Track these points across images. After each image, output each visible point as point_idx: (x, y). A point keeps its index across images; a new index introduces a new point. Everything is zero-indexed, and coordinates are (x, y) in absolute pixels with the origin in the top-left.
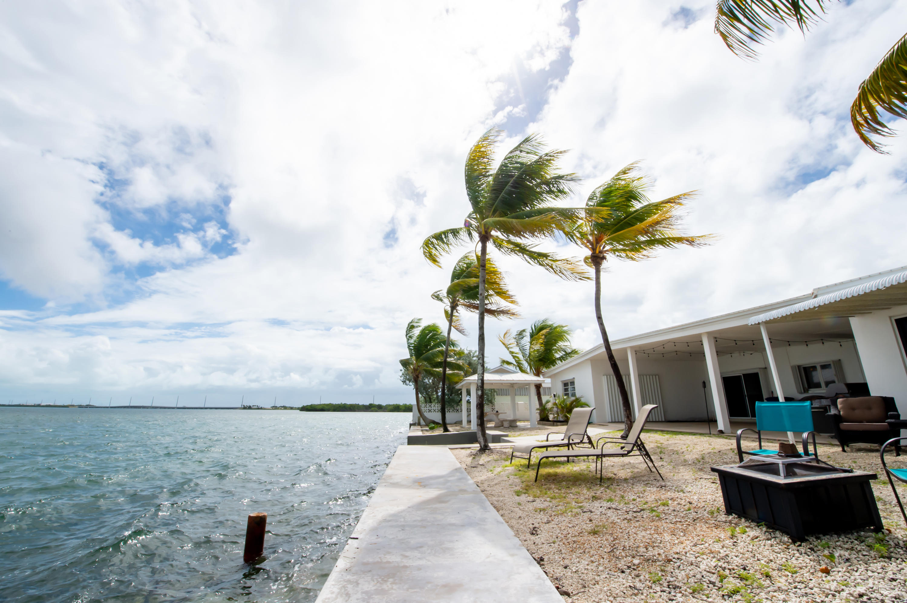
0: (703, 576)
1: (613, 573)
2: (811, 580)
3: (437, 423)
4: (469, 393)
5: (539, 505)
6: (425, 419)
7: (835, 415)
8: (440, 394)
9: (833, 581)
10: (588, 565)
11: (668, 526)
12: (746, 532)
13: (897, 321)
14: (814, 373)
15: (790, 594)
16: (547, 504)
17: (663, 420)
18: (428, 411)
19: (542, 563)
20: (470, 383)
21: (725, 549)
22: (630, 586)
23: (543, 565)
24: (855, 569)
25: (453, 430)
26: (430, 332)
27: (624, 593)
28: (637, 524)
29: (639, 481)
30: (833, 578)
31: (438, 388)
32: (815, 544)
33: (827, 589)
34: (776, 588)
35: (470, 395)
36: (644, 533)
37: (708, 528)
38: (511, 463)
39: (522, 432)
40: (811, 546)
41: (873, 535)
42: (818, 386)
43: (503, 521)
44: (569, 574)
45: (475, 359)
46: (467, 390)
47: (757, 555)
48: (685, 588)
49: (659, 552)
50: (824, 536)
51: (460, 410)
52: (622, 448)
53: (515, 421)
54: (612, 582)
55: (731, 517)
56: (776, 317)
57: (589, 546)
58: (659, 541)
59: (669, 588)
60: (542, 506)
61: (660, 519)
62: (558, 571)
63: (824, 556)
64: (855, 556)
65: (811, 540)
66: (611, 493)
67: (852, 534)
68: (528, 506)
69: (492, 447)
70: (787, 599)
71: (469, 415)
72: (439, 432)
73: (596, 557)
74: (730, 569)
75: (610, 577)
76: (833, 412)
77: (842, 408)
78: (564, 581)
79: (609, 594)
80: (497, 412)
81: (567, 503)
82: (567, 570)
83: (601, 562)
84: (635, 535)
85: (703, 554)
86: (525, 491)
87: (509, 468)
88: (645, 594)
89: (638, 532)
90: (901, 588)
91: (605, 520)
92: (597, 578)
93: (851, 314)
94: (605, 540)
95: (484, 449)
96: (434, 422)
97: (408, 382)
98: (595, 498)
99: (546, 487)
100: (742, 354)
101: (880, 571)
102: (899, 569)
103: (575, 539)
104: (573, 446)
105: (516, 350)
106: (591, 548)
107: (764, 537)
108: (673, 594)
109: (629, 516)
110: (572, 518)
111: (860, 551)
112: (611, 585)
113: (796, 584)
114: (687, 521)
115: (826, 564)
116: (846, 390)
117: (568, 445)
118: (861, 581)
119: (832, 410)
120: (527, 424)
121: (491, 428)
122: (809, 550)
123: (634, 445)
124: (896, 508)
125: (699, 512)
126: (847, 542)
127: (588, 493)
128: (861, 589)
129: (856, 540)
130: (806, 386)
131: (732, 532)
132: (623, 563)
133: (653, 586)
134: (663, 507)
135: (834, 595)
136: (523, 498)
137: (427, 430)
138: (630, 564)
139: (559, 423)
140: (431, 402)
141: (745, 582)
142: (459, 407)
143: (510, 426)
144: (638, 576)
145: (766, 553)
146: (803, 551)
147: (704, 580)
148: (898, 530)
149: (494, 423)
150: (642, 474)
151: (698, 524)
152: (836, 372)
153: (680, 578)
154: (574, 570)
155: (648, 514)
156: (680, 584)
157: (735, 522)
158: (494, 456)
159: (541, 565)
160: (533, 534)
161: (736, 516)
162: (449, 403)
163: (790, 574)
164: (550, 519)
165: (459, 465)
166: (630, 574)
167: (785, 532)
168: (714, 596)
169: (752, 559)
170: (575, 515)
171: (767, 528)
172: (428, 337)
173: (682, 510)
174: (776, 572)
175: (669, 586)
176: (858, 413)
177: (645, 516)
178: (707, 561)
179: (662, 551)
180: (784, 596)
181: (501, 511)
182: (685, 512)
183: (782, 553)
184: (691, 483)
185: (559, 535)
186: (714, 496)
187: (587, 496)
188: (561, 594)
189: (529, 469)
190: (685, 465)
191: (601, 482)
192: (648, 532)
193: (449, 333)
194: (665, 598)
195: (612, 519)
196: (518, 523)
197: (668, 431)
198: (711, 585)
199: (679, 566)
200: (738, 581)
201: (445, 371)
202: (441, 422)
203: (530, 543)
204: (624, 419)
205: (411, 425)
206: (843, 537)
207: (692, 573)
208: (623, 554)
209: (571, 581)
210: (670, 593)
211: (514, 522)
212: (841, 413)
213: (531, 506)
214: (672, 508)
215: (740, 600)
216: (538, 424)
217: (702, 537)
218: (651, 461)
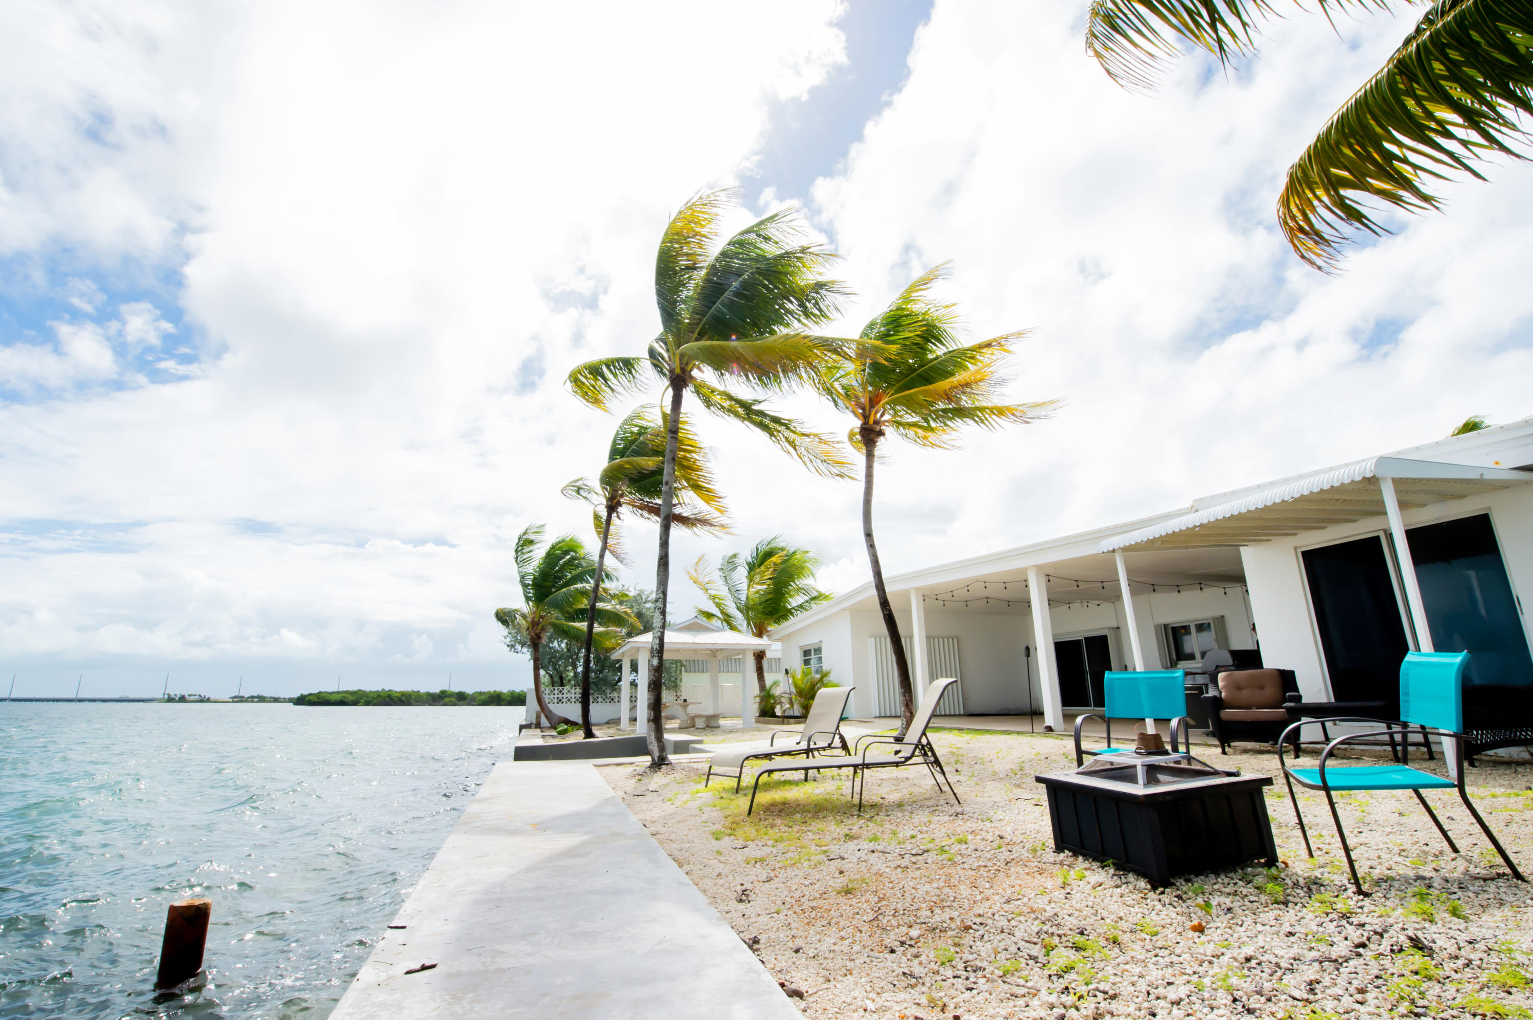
0: (1019, 949)
1: (877, 954)
2: (1178, 943)
3: (574, 724)
4: (634, 668)
5: (755, 853)
6: (549, 715)
7: (1214, 697)
8: (580, 669)
9: (1209, 942)
10: (834, 944)
11: (967, 873)
12: (1084, 877)
13: (1304, 553)
14: (1186, 638)
15: (1149, 965)
16: (767, 850)
17: (962, 713)
18: (556, 701)
19: (755, 947)
20: (638, 649)
21: (1053, 905)
22: (904, 974)
23: (758, 950)
24: (1240, 923)
25: (602, 735)
26: (566, 553)
27: (894, 985)
28: (918, 873)
29: (921, 806)
30: (1209, 937)
31: (578, 659)
32: (1184, 889)
33: (1201, 954)
34: (1128, 958)
35: (636, 671)
36: (927, 887)
37: (1028, 874)
38: (706, 786)
39: (728, 736)
40: (1179, 892)
41: (1264, 871)
42: (1191, 657)
43: (691, 883)
44: (803, 960)
45: (648, 605)
46: (632, 661)
47: (1100, 911)
48: (992, 968)
49: (952, 916)
50: (1197, 876)
51: (616, 700)
52: (897, 752)
53: (715, 717)
54: (874, 969)
55: (1062, 855)
56: (1139, 541)
57: (837, 914)
58: (952, 898)
59: (966, 971)
60: (759, 854)
61: (954, 863)
62: (784, 957)
63: (1197, 905)
64: (1239, 904)
65: (1178, 884)
66: (876, 828)
67: (1236, 871)
68: (734, 856)
69: (673, 761)
70: (1144, 973)
71: (633, 708)
72: (577, 737)
73: (850, 930)
74: (1060, 936)
75: (872, 961)
76: (1212, 693)
77: (1224, 687)
78: (794, 974)
79: (869, 989)
80: (685, 701)
81: (802, 848)
82: (800, 954)
83: (857, 938)
84: (913, 891)
85: (1020, 915)
86: (729, 831)
87: (703, 794)
88: (928, 984)
89: (918, 887)
90: (1301, 944)
91: (865, 871)
92: (850, 965)
93: (1244, 540)
94: (864, 903)
95: (660, 763)
96: (567, 721)
97: (518, 647)
98: (849, 837)
99: (766, 823)
100: (1085, 604)
101: (1273, 923)
102: (1298, 918)
103: (814, 904)
104: (816, 753)
105: (722, 591)
106: (842, 916)
107: (1112, 883)
108: (972, 979)
109: (903, 863)
110: (810, 871)
111: (1246, 896)
112: (873, 974)
113: (1157, 951)
114: (995, 864)
115: (1199, 917)
116: (1229, 661)
117: (808, 751)
118: (1248, 939)
119: (1210, 690)
120: (738, 723)
121: (672, 731)
122: (1176, 899)
123: (917, 746)
124: (1294, 831)
125: (1014, 850)
126: (1229, 884)
127: (838, 829)
128: (1248, 951)
129: (1240, 880)
130: (1174, 657)
131: (1065, 878)
132: (893, 937)
133: (941, 970)
134: (960, 846)
135: (1210, 962)
136: (726, 842)
137: (552, 736)
138: (904, 939)
139: (792, 720)
140: (562, 685)
141: (1083, 953)
142: (615, 694)
143: (707, 726)
144: (916, 956)
145: (1114, 907)
146: (1167, 901)
147: (1021, 954)
148: (1297, 863)
149: (678, 721)
150: (927, 796)
151: (1012, 869)
152: (1217, 636)
153: (983, 954)
154: (812, 955)
155: (935, 857)
156: (984, 964)
157: (1068, 863)
158: (676, 775)
159: (754, 951)
160: (741, 901)
161: (1070, 854)
162: (597, 686)
163: (1148, 937)
164: (772, 874)
165: (611, 793)
166: (904, 954)
167: (1141, 873)
168: (1036, 978)
169: (1094, 918)
170: (816, 866)
171: (1116, 870)
172: (561, 562)
173: (989, 848)
174: (1128, 935)
175: (966, 967)
176: (1246, 694)
177: (929, 861)
178: (1025, 924)
179: (957, 913)
180: (1140, 969)
181: (685, 866)
182: (992, 852)
183: (1136, 907)
184: (1003, 807)
185: (787, 899)
186: (1037, 826)
187: (835, 835)
188: (789, 996)
189: (738, 795)
190: (994, 780)
191: (860, 810)
192: (935, 885)
193: (602, 556)
194: (960, 987)
195: (877, 867)
196: (715, 884)
197: (969, 729)
198: (1031, 962)
199: (983, 936)
200: (1073, 951)
201: (591, 627)
202: (580, 721)
203: (736, 915)
204: (900, 709)
205: (522, 727)
206: (1223, 877)
207: (1002, 945)
208: (894, 923)
209: (805, 972)
210: (967, 979)
211: (708, 883)
212: (1223, 695)
213: (739, 855)
214: (972, 847)
215: (1075, 981)
216: (756, 722)
217: (1017, 888)
218: (943, 773)
